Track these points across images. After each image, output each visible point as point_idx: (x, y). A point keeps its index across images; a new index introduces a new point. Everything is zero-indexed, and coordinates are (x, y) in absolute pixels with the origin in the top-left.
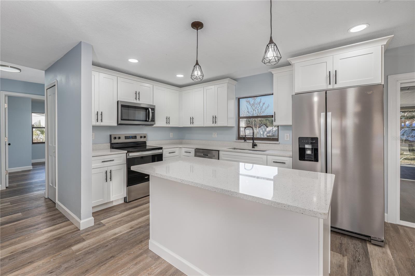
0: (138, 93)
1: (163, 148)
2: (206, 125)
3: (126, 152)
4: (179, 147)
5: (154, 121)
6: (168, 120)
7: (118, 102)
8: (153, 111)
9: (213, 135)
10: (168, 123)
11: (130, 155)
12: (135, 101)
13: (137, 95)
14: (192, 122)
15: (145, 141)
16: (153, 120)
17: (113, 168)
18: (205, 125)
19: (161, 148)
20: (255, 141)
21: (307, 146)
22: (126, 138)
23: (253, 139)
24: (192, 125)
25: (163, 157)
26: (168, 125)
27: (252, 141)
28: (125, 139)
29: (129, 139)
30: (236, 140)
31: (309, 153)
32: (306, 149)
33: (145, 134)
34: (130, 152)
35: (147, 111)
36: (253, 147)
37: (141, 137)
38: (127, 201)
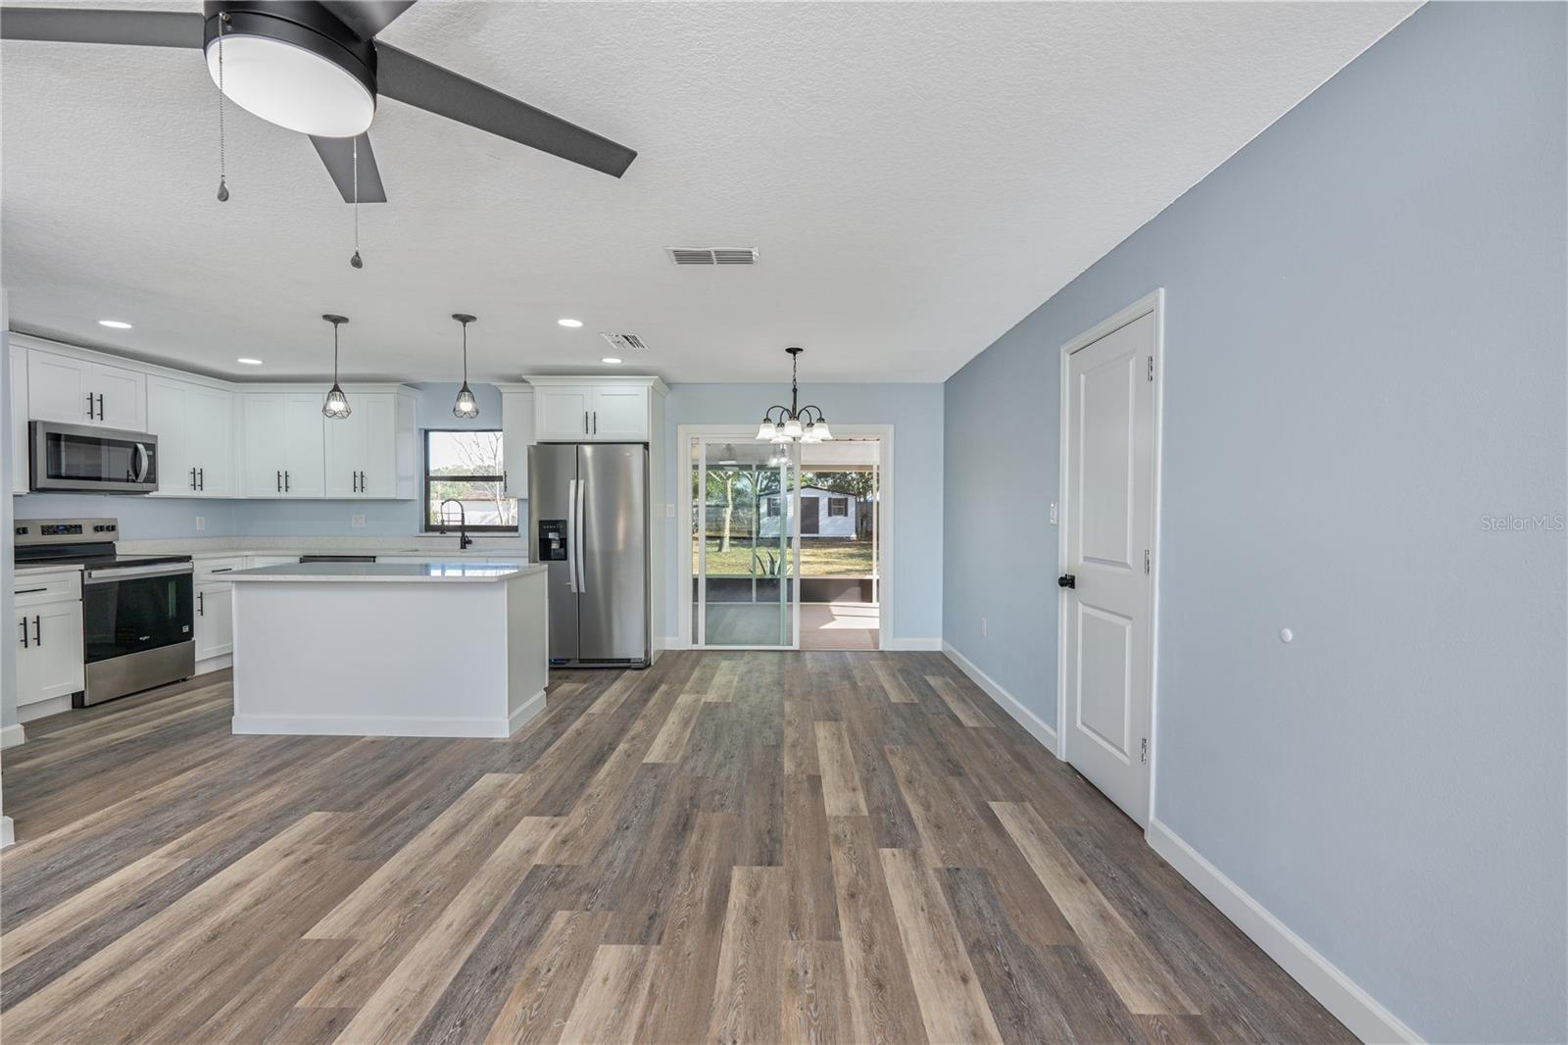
0: (96, 397)
1: (194, 556)
3: (82, 567)
4: (242, 556)
5: (154, 482)
6: (197, 478)
7: (29, 423)
8: (151, 453)
9: (353, 521)
10: (198, 488)
11: (93, 576)
12: (87, 422)
13: (96, 402)
14: (283, 484)
15: (111, 542)
16: (152, 478)
17: (43, 612)
18: (330, 495)
19: (188, 559)
20: (467, 534)
21: (551, 535)
22: (47, 530)
23: (463, 528)
24: (283, 495)
25: (194, 582)
26: (197, 494)
27: (460, 534)
28: (43, 534)
29: (55, 533)
30: (421, 532)
31: (554, 546)
32: (550, 541)
33: (116, 519)
34: (91, 567)
35: (130, 451)
36: (463, 546)
37: (98, 529)
38: (87, 703)
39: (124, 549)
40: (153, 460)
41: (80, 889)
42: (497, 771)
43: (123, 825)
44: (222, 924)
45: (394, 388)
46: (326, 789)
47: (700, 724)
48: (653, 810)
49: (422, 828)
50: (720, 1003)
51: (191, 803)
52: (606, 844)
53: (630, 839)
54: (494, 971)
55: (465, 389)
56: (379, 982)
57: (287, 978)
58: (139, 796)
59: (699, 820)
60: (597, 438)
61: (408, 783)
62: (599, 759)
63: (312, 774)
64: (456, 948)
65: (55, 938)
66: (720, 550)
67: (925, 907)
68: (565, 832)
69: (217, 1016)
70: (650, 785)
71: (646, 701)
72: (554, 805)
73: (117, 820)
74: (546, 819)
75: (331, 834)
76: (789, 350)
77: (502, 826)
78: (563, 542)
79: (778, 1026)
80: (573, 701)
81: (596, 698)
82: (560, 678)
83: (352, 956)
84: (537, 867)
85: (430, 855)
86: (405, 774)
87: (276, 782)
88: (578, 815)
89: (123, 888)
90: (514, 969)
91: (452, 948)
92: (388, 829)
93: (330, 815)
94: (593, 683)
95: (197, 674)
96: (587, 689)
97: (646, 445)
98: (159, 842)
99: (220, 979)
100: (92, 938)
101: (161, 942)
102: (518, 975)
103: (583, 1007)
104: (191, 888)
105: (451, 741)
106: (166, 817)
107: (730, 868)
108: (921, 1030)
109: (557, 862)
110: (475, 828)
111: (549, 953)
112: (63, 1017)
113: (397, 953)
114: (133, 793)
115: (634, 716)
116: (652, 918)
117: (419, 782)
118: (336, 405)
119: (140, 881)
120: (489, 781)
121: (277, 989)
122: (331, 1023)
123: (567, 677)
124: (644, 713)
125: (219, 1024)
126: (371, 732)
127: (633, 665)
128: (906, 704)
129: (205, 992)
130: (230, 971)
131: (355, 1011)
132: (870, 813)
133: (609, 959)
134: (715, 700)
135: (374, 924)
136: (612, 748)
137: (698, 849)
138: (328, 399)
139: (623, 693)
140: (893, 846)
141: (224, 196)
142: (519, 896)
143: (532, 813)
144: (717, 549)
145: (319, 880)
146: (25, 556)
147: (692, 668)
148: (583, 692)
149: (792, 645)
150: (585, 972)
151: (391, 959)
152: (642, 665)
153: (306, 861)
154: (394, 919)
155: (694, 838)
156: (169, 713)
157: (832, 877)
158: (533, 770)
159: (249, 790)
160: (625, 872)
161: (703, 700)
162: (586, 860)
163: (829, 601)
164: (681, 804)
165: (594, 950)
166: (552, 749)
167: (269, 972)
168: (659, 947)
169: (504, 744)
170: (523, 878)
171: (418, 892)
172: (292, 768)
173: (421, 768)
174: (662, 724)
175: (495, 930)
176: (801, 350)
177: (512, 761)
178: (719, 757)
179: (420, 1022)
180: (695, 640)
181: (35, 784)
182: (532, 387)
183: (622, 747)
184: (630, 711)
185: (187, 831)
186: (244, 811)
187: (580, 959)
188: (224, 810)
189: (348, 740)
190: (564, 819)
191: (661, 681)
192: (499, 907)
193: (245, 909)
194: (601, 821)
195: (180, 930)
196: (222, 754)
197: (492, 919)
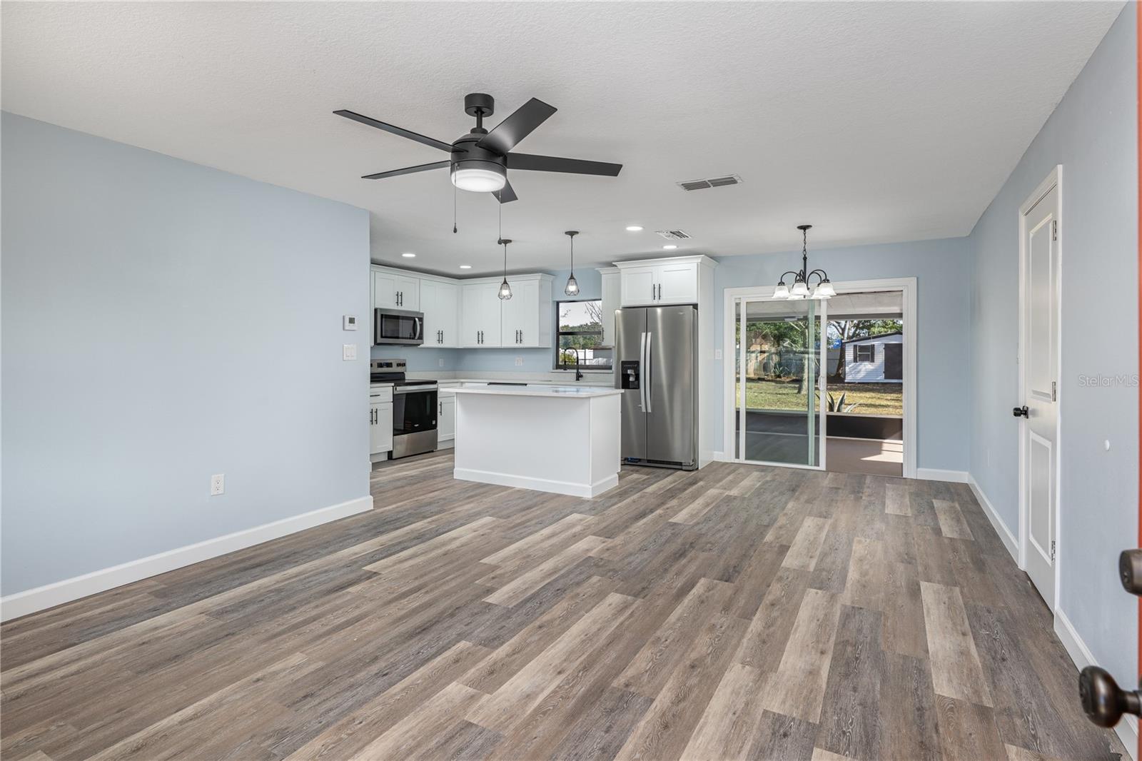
0: (400, 293)
1: (438, 381)
2: (505, 345)
3: (393, 384)
5: (422, 339)
6: (440, 336)
7: (375, 309)
8: (421, 323)
9: (517, 363)
10: (440, 342)
11: (398, 389)
12: (396, 307)
13: (399, 296)
14: (480, 339)
15: (403, 373)
16: (421, 337)
17: (379, 407)
19: (435, 382)
20: (580, 371)
21: (629, 372)
22: (379, 365)
23: (577, 367)
25: (438, 396)
26: (440, 345)
27: (575, 371)
28: (378, 367)
29: (383, 367)
30: (553, 369)
31: (631, 379)
32: (629, 376)
33: (405, 360)
34: (397, 385)
35: (412, 322)
36: (578, 379)
37: (399, 365)
38: (394, 457)
39: (409, 377)
40: (421, 326)
41: (397, 529)
42: (580, 513)
43: (411, 508)
44: (449, 550)
45: (538, 276)
46: (494, 508)
47: (718, 506)
48: (664, 544)
49: (536, 531)
50: (665, 625)
51: (436, 505)
52: (631, 554)
53: (646, 555)
54: (558, 590)
55: (572, 277)
56: (508, 582)
57: (473, 573)
58: (416, 499)
59: (691, 554)
60: (662, 302)
61: (533, 511)
62: (643, 515)
63: (488, 501)
64: (543, 579)
65: (390, 543)
66: (799, 392)
67: (820, 620)
68: (609, 546)
69: (447, 578)
70: (668, 533)
71: (685, 490)
72: (608, 533)
73: (408, 507)
74: (602, 538)
75: (494, 527)
76: (800, 228)
77: (576, 538)
78: (637, 377)
79: (692, 641)
80: (637, 484)
81: (652, 484)
82: (632, 471)
83: (498, 572)
84: (590, 557)
85: (538, 543)
86: (531, 508)
87: (472, 502)
88: (619, 540)
89: (412, 531)
90: (568, 591)
91: (541, 578)
92: (520, 529)
93: (494, 519)
94: (653, 476)
95: (438, 449)
96: (649, 478)
97: (695, 306)
98: (425, 517)
99: (448, 568)
100: (403, 546)
101: (426, 552)
102: (569, 594)
103: (595, 611)
104: (437, 536)
105: (559, 496)
106: (428, 508)
107: (700, 578)
108: (777, 663)
109: (602, 557)
110: (563, 536)
111: (586, 589)
112: (395, 567)
113: (517, 575)
114: (413, 497)
115: (673, 497)
116: (644, 589)
117: (539, 512)
118: (505, 292)
119: (419, 530)
120: (575, 516)
121: (468, 576)
122: (488, 590)
123: (637, 471)
124: (680, 496)
125: (447, 581)
126: (519, 486)
127: (684, 468)
128: (897, 515)
129: (442, 571)
130: (451, 566)
131: (497, 589)
132: (815, 570)
133: (615, 599)
134: (736, 495)
135: (509, 563)
136: (652, 511)
137: (684, 566)
138: (501, 289)
139: (671, 483)
140: (820, 589)
141: (455, 231)
142: (578, 566)
143: (594, 534)
144: (796, 391)
145: (487, 543)
146: (375, 378)
147: (729, 474)
148: (644, 480)
149: (818, 466)
150: (601, 600)
151: (514, 576)
152: (691, 468)
153: (483, 535)
154: (518, 563)
155: (684, 561)
156: (426, 466)
157: (765, 594)
158: (601, 515)
159: (460, 503)
160: (637, 568)
161: (727, 494)
162: (617, 558)
163: (884, 439)
164: (683, 544)
165: (609, 593)
166: (616, 506)
167: (466, 569)
168: (642, 600)
169: (588, 501)
170: (581, 560)
171: (530, 556)
172: (479, 497)
173: (540, 506)
174: (691, 503)
175: (562, 576)
176: (811, 226)
177: (590, 509)
178: (722, 525)
179: (523, 599)
180: (737, 456)
181: (377, 488)
182: (620, 270)
183: (659, 511)
184: (671, 494)
185: (435, 515)
186: (459, 511)
187: (601, 595)
188: (450, 509)
189: (507, 488)
190: (610, 540)
191: (701, 480)
192: (566, 569)
193: (457, 547)
194: (631, 545)
195: (433, 549)
196: (449, 487)
197: (562, 572)
